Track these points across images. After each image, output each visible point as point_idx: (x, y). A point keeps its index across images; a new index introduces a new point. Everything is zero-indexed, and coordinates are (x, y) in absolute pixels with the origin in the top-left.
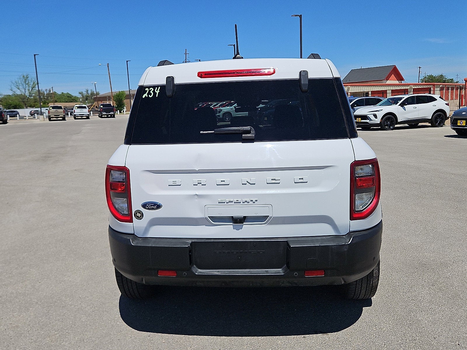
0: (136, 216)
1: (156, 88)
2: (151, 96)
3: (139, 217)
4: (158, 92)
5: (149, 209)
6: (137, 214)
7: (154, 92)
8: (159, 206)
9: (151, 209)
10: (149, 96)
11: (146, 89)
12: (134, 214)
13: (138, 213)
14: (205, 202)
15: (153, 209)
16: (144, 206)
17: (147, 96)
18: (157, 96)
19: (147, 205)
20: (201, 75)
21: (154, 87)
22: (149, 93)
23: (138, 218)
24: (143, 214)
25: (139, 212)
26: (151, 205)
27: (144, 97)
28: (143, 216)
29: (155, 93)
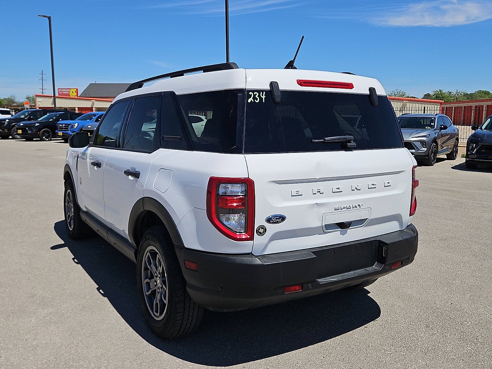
0: (259, 232)
1: (261, 92)
2: (257, 100)
3: (262, 232)
4: (264, 97)
5: (273, 223)
6: (259, 230)
7: (259, 96)
8: (283, 218)
9: (276, 222)
10: (256, 100)
11: (250, 93)
12: (257, 230)
13: (261, 229)
14: (323, 210)
15: (277, 222)
16: (269, 220)
17: (253, 101)
18: (264, 102)
19: (272, 219)
20: (301, 83)
21: (259, 91)
22: (254, 98)
23: (260, 234)
24: (266, 229)
25: (263, 227)
26: (276, 219)
27: (249, 101)
28: (266, 231)
29: (261, 99)
